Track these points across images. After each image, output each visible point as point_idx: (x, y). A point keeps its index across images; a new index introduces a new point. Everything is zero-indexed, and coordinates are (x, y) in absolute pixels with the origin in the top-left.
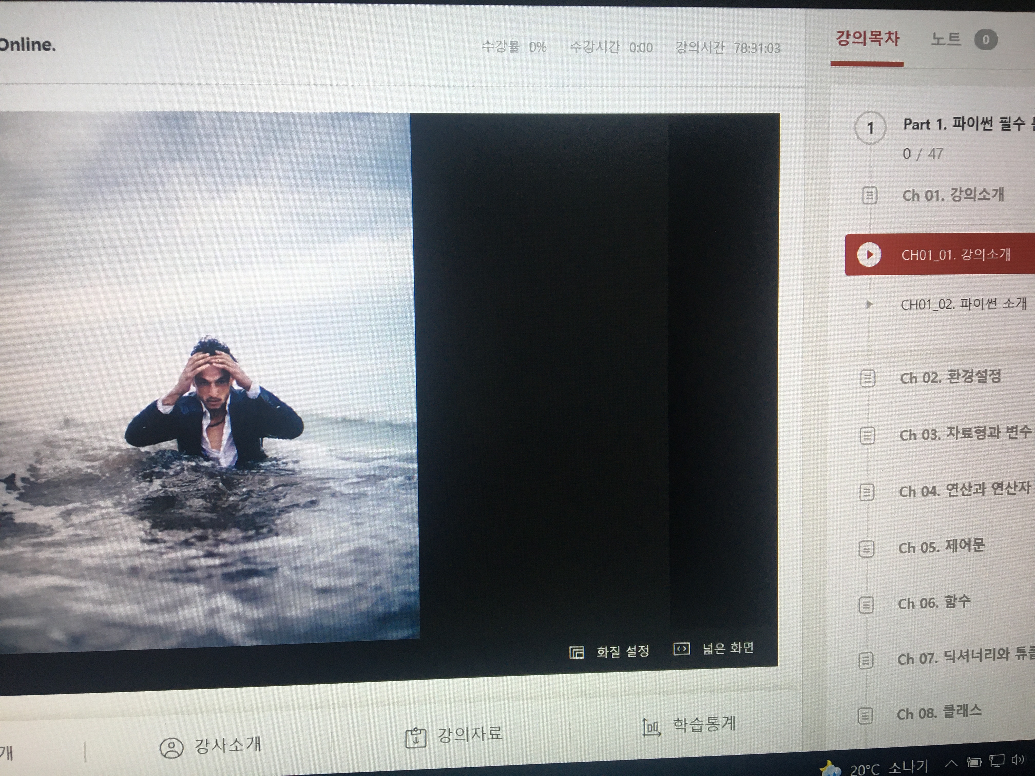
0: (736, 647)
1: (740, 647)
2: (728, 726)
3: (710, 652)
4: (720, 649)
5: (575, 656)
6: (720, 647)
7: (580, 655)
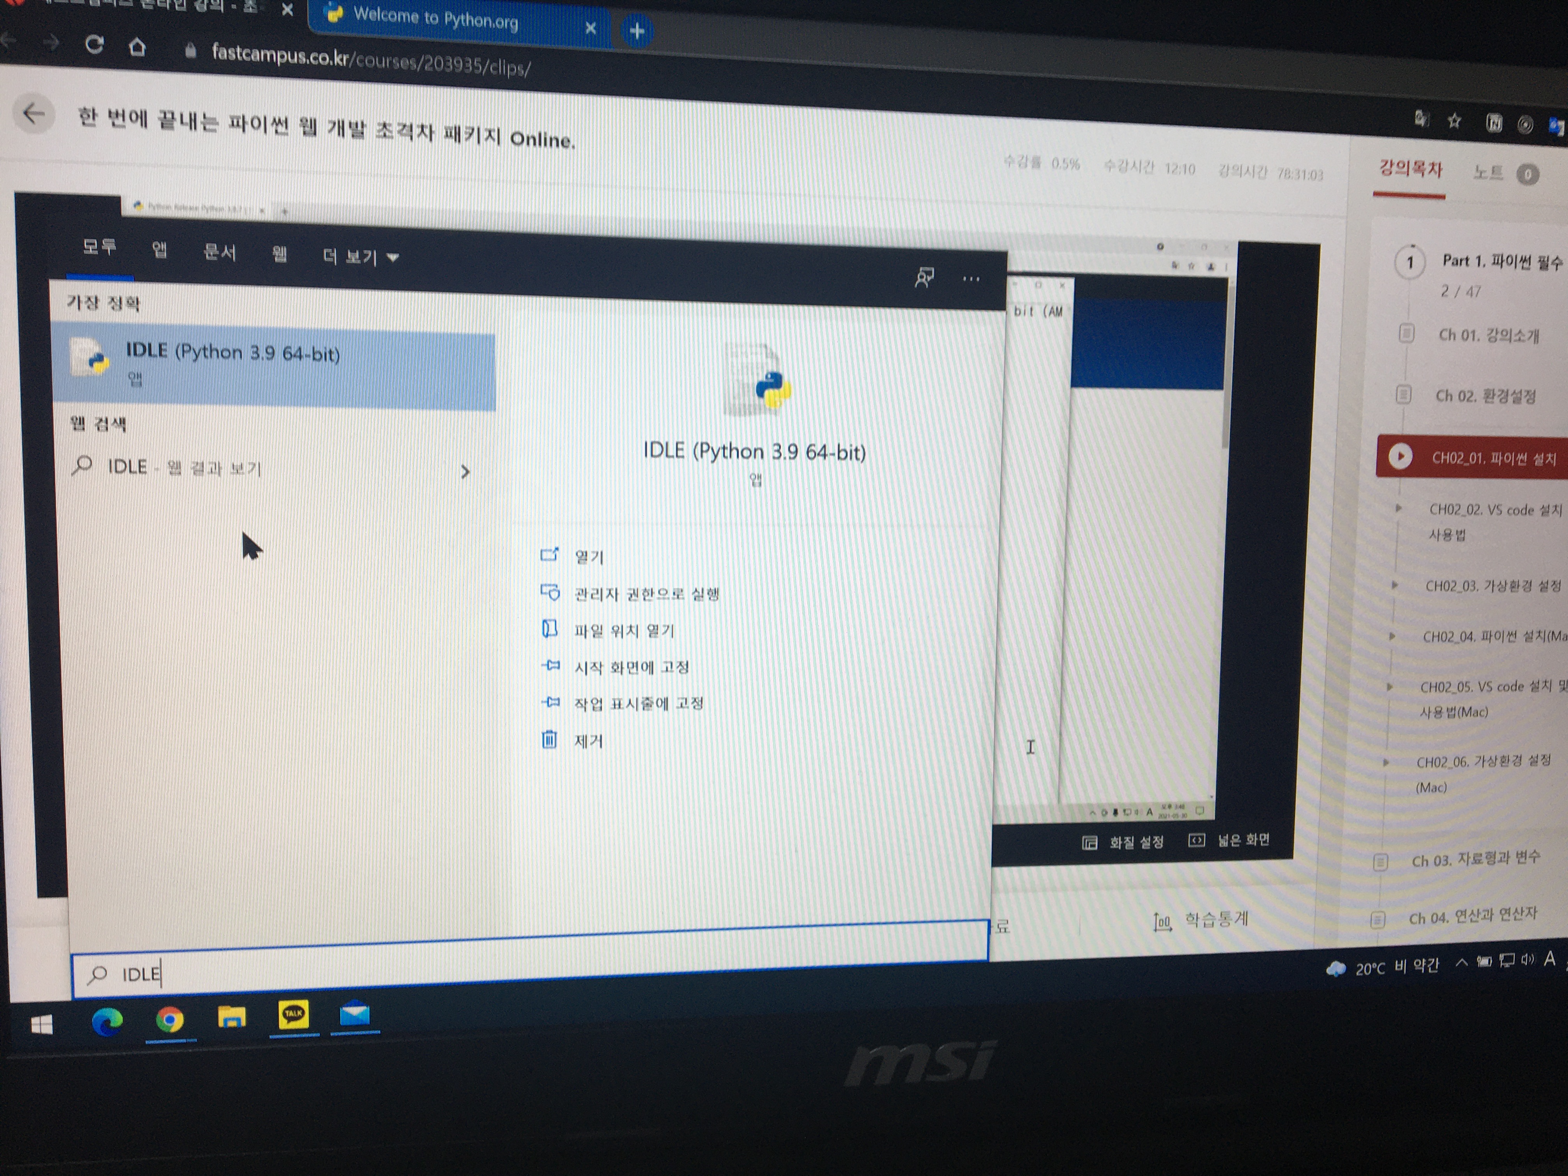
0: (1251, 839)
1: (1256, 839)
2: (1241, 922)
3: (1226, 844)
4: (1236, 841)
5: (1088, 846)
6: (1236, 840)
7: (1093, 846)
